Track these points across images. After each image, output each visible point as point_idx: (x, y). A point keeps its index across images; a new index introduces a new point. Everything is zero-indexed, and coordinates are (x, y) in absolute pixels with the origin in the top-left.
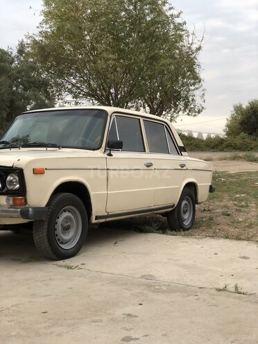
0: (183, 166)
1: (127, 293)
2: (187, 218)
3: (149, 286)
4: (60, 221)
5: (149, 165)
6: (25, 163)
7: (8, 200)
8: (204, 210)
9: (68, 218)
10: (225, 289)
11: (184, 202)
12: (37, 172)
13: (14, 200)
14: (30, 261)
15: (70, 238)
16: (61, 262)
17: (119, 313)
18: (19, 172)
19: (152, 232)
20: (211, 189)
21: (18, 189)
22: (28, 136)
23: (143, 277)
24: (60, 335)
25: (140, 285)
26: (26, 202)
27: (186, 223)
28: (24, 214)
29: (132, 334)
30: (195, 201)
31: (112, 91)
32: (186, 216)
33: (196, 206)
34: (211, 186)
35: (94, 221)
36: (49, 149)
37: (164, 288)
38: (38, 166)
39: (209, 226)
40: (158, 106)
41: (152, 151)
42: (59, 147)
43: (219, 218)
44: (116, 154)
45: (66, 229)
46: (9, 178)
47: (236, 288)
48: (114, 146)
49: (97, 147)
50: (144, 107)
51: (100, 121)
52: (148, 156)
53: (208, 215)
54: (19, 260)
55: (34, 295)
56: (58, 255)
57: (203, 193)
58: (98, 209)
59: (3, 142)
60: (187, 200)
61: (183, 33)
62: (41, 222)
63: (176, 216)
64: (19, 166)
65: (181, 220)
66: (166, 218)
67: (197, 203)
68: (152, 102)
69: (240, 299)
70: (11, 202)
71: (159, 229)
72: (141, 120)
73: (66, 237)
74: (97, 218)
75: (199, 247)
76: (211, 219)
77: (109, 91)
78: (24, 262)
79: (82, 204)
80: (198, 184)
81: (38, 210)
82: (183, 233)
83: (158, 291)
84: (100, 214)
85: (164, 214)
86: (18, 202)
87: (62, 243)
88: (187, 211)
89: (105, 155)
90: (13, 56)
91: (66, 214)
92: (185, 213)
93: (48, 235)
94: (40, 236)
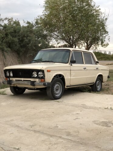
0: (97, 69)
1: (77, 109)
2: (99, 87)
3: (84, 107)
4: (55, 87)
5: (85, 69)
6: (45, 68)
7: (39, 80)
8: (106, 85)
9: (58, 86)
10: (107, 108)
11: (98, 82)
12: (48, 71)
13: (41, 80)
14: (46, 100)
15: (58, 93)
16: (56, 100)
17: (74, 113)
18: (43, 71)
19: (86, 92)
20: (108, 77)
21: (42, 77)
22: (41, 58)
23: (82, 105)
24: (58, 117)
25: (81, 107)
26: (45, 81)
27: (99, 89)
28: (44, 84)
29: (78, 117)
30: (102, 81)
31: (71, 37)
32: (98, 87)
33: (102, 83)
34: (108, 76)
35: (66, 87)
36: (51, 63)
37: (88, 108)
38: (49, 69)
39: (107, 91)
40: (90, 43)
41: (86, 63)
42: (54, 62)
43: (111, 88)
44: (73, 65)
45: (57, 90)
46: (39, 73)
47: (111, 108)
48: (73, 62)
49: (67, 62)
50: (84, 44)
51: (68, 53)
52: (85, 65)
53: (107, 87)
54: (42, 100)
55: (49, 108)
56: (54, 98)
57: (105, 78)
58: (67, 83)
59: (35, 60)
60: (99, 81)
61: (99, 13)
62: (49, 87)
63: (95, 87)
64: (43, 69)
65: (96, 88)
66: (91, 87)
67: (103, 82)
68: (87, 41)
69: (111, 111)
70: (40, 81)
71: (88, 91)
72: (82, 52)
73: (57, 92)
74: (67, 86)
75: (102, 97)
76: (108, 88)
77: (70, 38)
78: (44, 100)
79: (62, 82)
80: (103, 75)
81: (48, 83)
82: (97, 92)
83: (87, 108)
84: (68, 85)
85: (91, 86)
86: (42, 81)
87: (56, 94)
88: (99, 85)
89: (70, 65)
90: (33, 24)
91: (57, 85)
92: (98, 85)
93: (51, 92)
94: (49, 92)
